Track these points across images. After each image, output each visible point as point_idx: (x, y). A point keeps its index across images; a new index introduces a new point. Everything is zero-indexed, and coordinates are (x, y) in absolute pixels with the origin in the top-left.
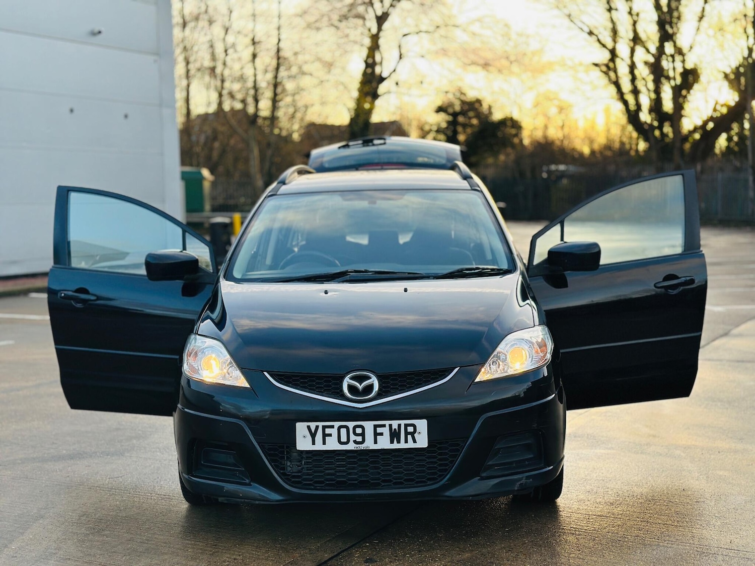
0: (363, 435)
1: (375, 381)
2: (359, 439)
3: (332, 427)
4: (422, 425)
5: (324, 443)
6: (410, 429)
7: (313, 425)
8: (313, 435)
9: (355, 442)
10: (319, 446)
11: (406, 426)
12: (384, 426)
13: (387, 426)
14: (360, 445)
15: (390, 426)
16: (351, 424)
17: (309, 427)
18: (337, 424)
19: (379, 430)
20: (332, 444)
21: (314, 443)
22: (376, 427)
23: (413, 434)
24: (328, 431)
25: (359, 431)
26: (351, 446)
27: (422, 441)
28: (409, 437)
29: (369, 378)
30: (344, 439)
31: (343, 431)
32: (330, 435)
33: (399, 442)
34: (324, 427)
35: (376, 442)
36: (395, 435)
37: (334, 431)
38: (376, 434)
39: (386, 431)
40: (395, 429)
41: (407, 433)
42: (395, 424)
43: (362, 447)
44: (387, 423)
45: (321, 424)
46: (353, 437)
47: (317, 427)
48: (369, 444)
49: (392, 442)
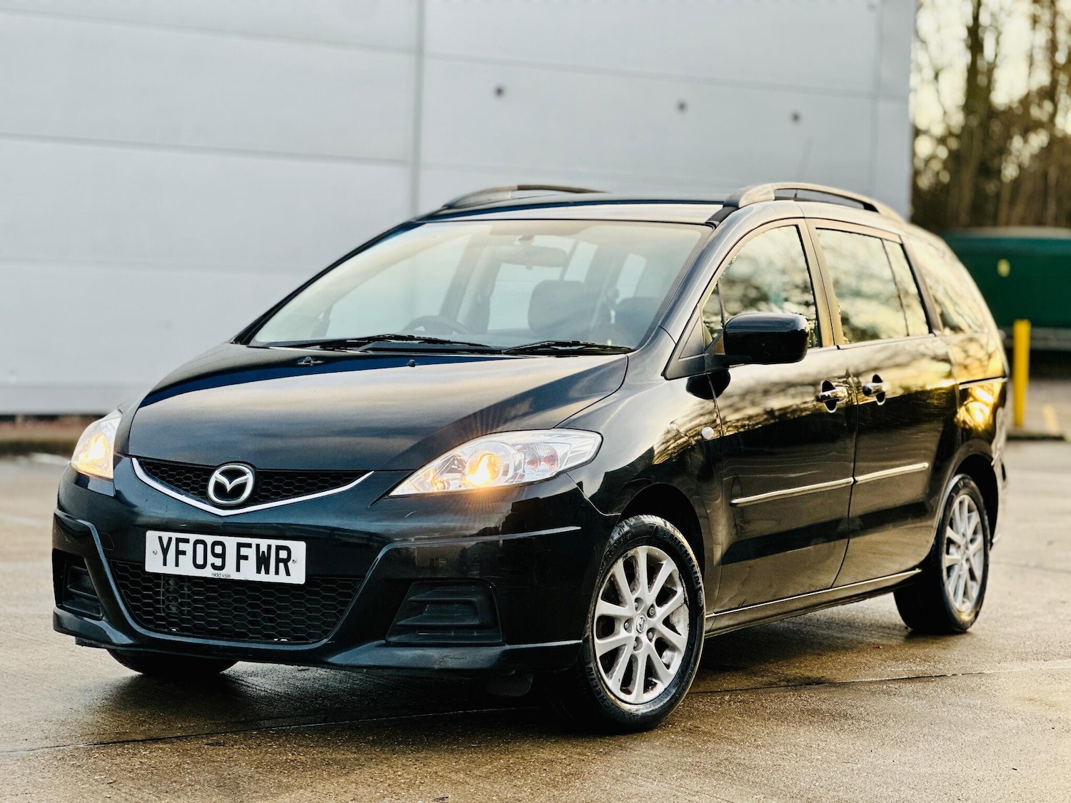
0: (223, 556)
1: (249, 479)
2: (218, 562)
3: (188, 541)
4: (299, 549)
5: (177, 564)
6: (283, 554)
7: (165, 536)
8: (165, 551)
9: (213, 566)
10: (171, 569)
11: (279, 548)
12: (249, 546)
13: (254, 547)
14: (219, 572)
15: (258, 546)
16: (210, 539)
17: (160, 539)
18: (193, 537)
19: (244, 551)
20: (186, 568)
21: (165, 564)
22: (240, 545)
23: (286, 561)
24: (182, 546)
25: (218, 549)
26: (208, 572)
27: (297, 574)
28: (281, 565)
29: (242, 473)
30: (200, 561)
31: (200, 548)
32: (184, 553)
33: (267, 572)
34: (178, 541)
35: (238, 570)
36: (262, 562)
37: (189, 548)
38: (240, 557)
39: (251, 553)
40: (263, 553)
41: (278, 560)
42: (264, 544)
43: (222, 574)
44: (254, 541)
45: (175, 535)
46: (211, 559)
47: (170, 539)
48: (230, 572)
49: (259, 571)
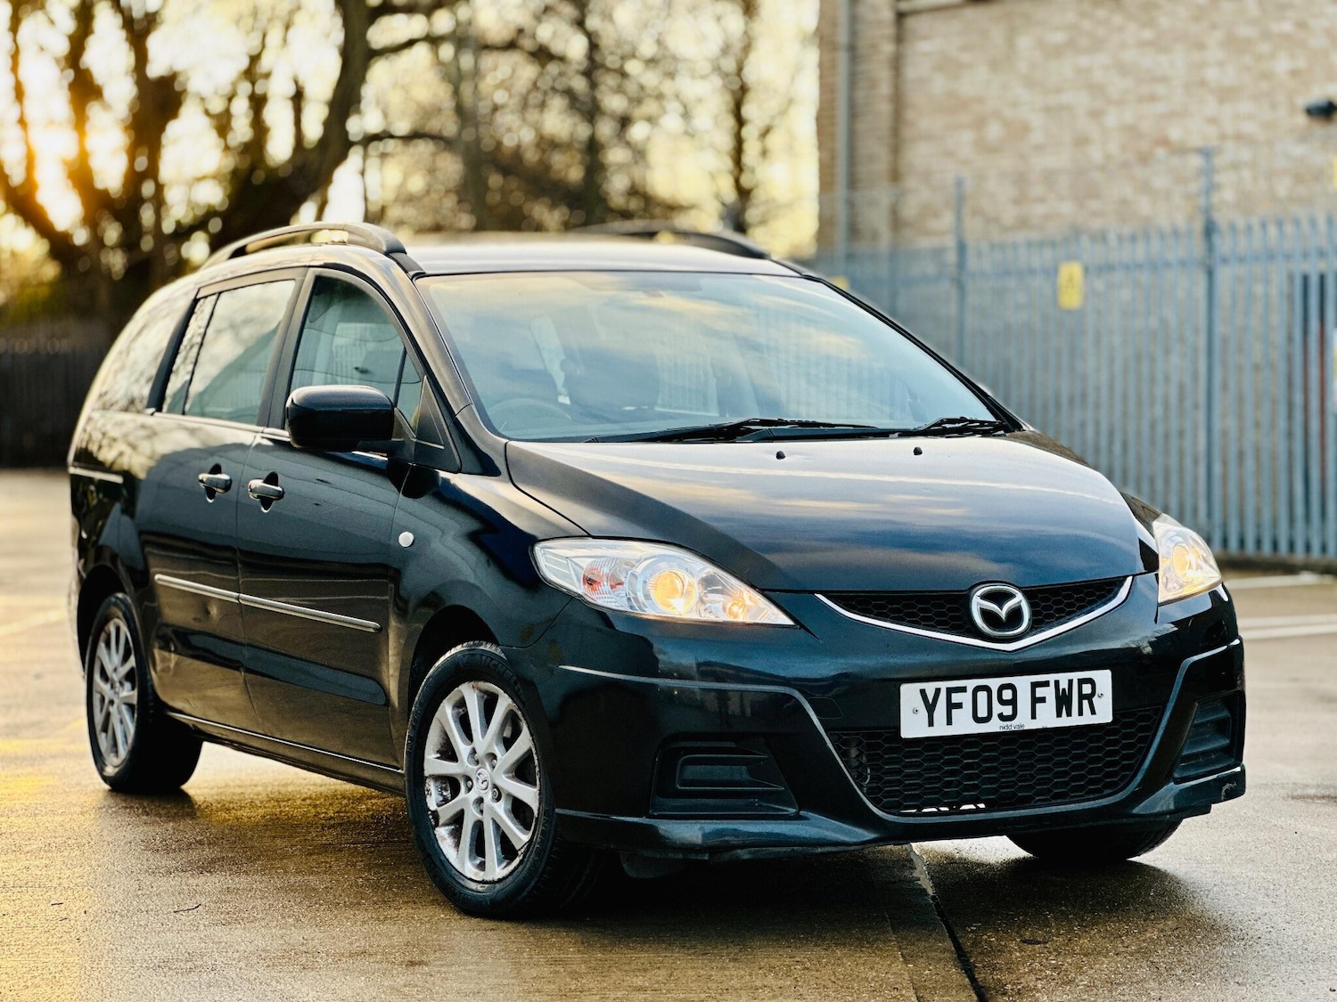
0: (1013, 702)
1: (1019, 599)
2: (1008, 710)
3: (963, 690)
4: (1103, 678)
5: (949, 722)
6: (1087, 689)
7: (930, 688)
8: (931, 708)
9: (1002, 717)
10: (941, 729)
11: (1082, 682)
12: (1046, 684)
13: (1052, 684)
14: (1009, 723)
15: (1057, 683)
16: (995, 683)
17: (923, 692)
18: (971, 684)
19: (1040, 692)
20: (964, 724)
21: (931, 723)
22: (1035, 685)
23: (1090, 697)
24: (956, 698)
25: (1007, 695)
26: (995, 726)
27: (1104, 712)
28: (1085, 703)
29: (1011, 596)
30: (982, 713)
31: (982, 696)
32: (959, 706)
33: (1069, 714)
34: (950, 691)
35: (1034, 716)
36: (1063, 701)
37: (965, 698)
38: (1036, 700)
39: (1048, 693)
40: (1064, 690)
41: (1082, 697)
42: (1064, 678)
43: (1013, 726)
44: (1051, 678)
45: (944, 685)
46: (998, 708)
47: (938, 691)
48: (1024, 721)
49: (1059, 715)
